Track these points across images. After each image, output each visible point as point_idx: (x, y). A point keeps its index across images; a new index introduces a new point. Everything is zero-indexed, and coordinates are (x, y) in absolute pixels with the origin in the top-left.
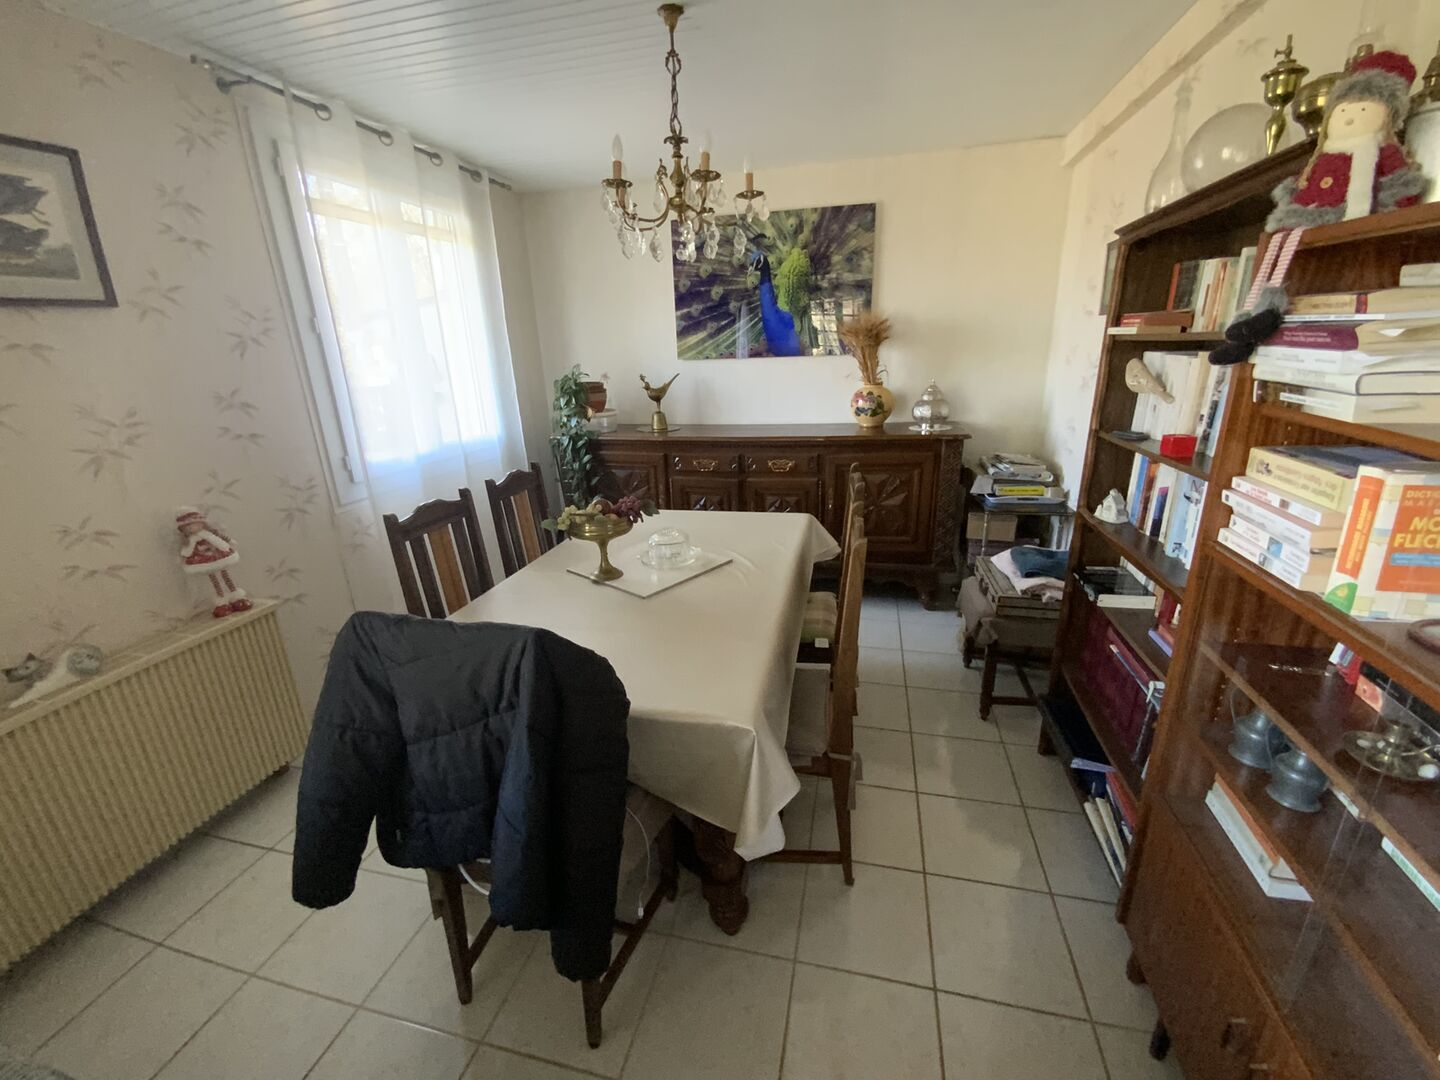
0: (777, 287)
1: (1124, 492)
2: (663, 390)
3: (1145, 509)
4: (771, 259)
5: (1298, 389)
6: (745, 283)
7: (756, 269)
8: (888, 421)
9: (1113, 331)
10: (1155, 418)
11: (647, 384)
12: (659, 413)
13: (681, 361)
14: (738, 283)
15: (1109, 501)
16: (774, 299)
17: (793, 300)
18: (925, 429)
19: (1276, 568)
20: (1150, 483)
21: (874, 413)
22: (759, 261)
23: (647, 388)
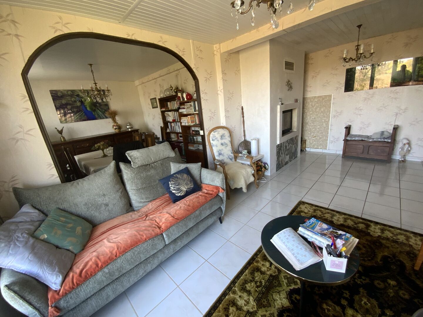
0: (86, 106)
1: (169, 128)
2: (62, 130)
3: (172, 129)
4: (83, 100)
5: (183, 112)
6: (77, 105)
7: (79, 102)
8: (121, 130)
9: (161, 110)
10: (170, 119)
11: (58, 130)
12: (62, 137)
13: (62, 124)
14: (75, 105)
15: (168, 129)
16: (86, 108)
17: (91, 108)
18: (130, 130)
19: (186, 125)
20: (171, 126)
21: (119, 129)
22: (79, 100)
23: (58, 131)
